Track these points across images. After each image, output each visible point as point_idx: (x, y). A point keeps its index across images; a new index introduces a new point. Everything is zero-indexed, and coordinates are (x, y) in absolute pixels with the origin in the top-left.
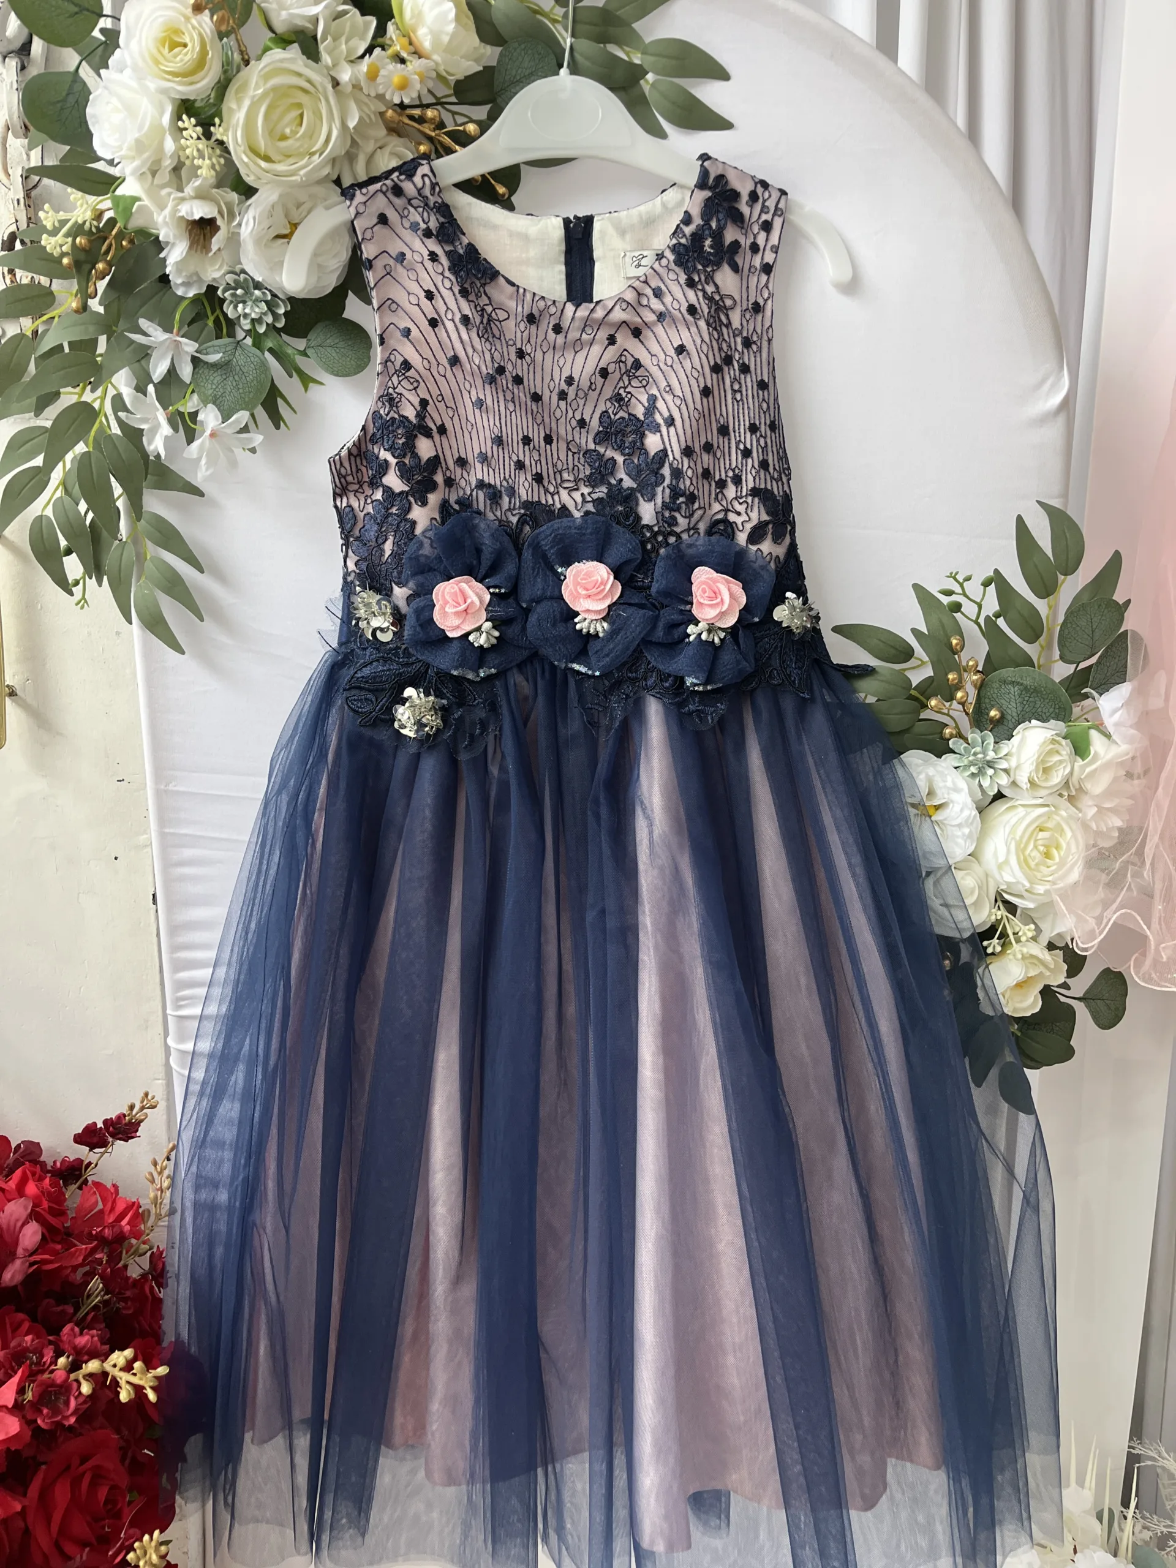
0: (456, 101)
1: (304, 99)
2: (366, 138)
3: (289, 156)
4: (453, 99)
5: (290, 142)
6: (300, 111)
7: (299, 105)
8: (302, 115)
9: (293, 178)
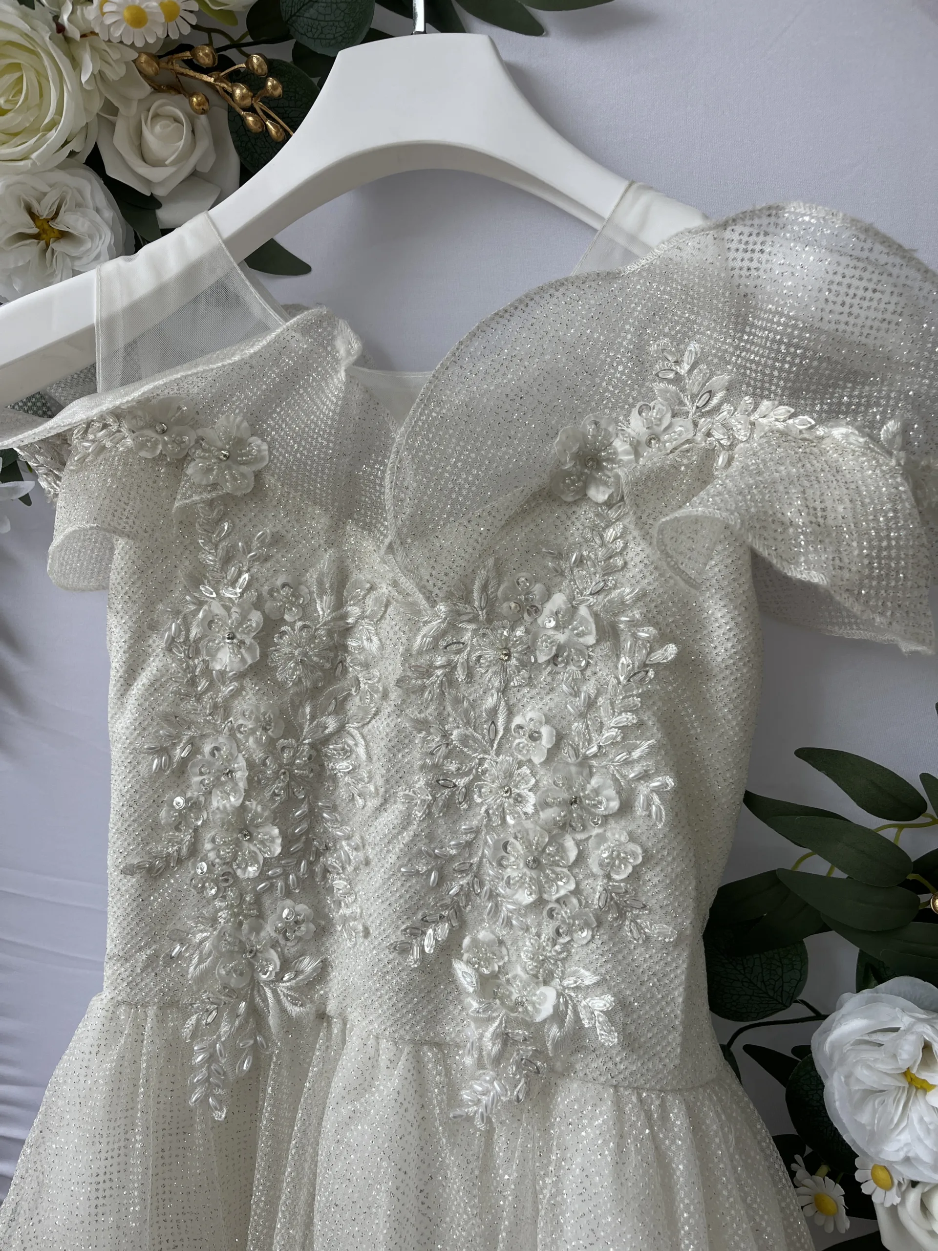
0: (251, 40)
1: (22, 58)
2: (127, 100)
3: (16, 135)
4: (249, 39)
5: (10, 115)
6: (17, 75)
7: (17, 67)
8: (21, 79)
9: (22, 163)
